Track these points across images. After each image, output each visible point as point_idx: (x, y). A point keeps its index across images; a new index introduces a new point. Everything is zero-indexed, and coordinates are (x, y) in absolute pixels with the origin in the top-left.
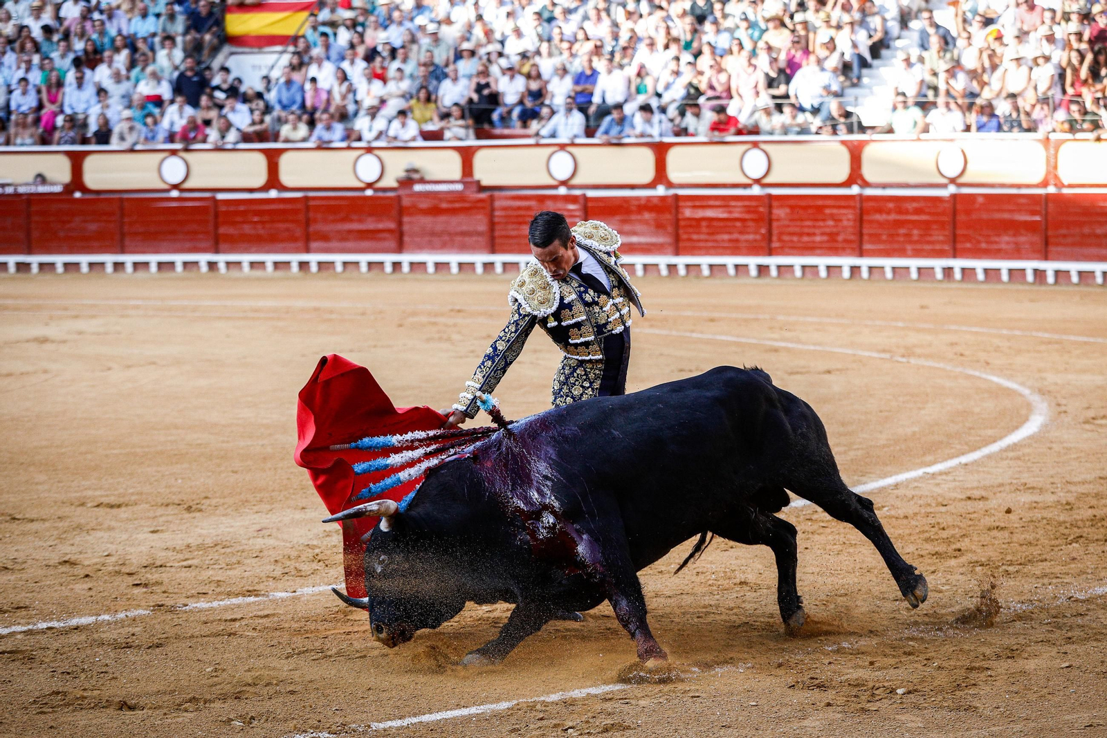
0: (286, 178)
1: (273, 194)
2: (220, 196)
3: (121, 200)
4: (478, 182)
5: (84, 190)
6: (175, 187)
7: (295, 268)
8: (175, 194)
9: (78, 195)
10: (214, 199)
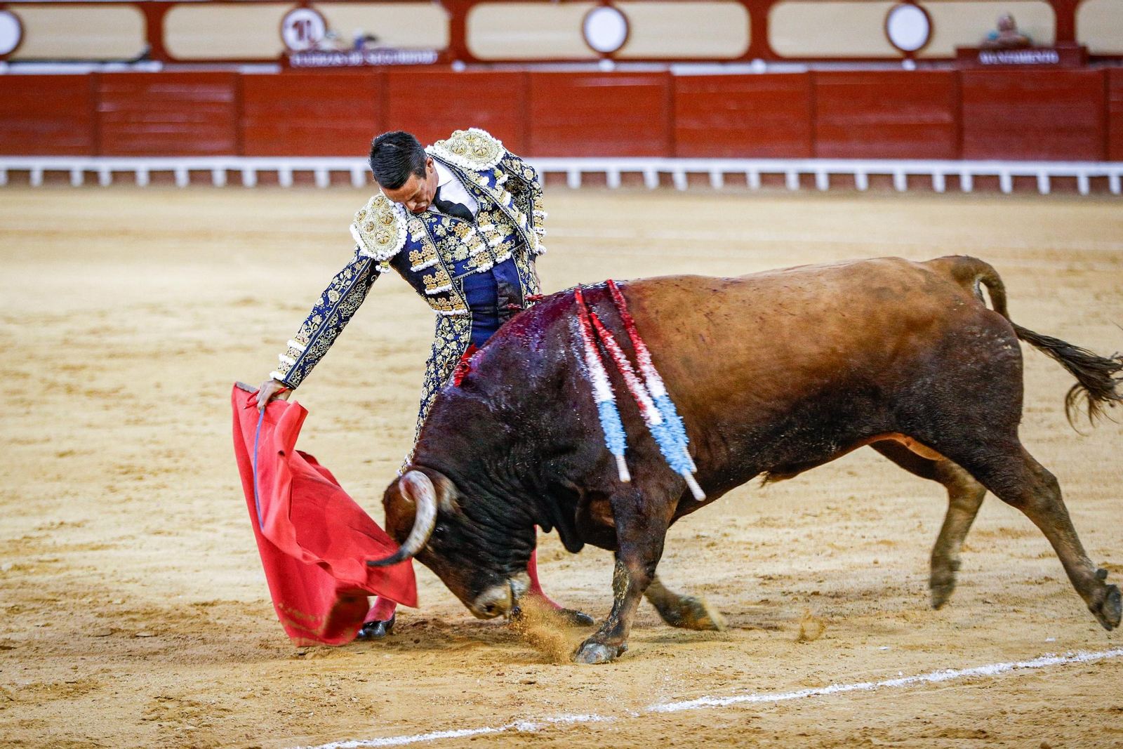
0: (780, 41)
1: (759, 67)
2: (679, 70)
3: (527, 75)
4: (1084, 50)
5: (468, 58)
6: (608, 55)
7: (793, 181)
8: (607, 66)
9: (459, 67)
10: (668, 74)
